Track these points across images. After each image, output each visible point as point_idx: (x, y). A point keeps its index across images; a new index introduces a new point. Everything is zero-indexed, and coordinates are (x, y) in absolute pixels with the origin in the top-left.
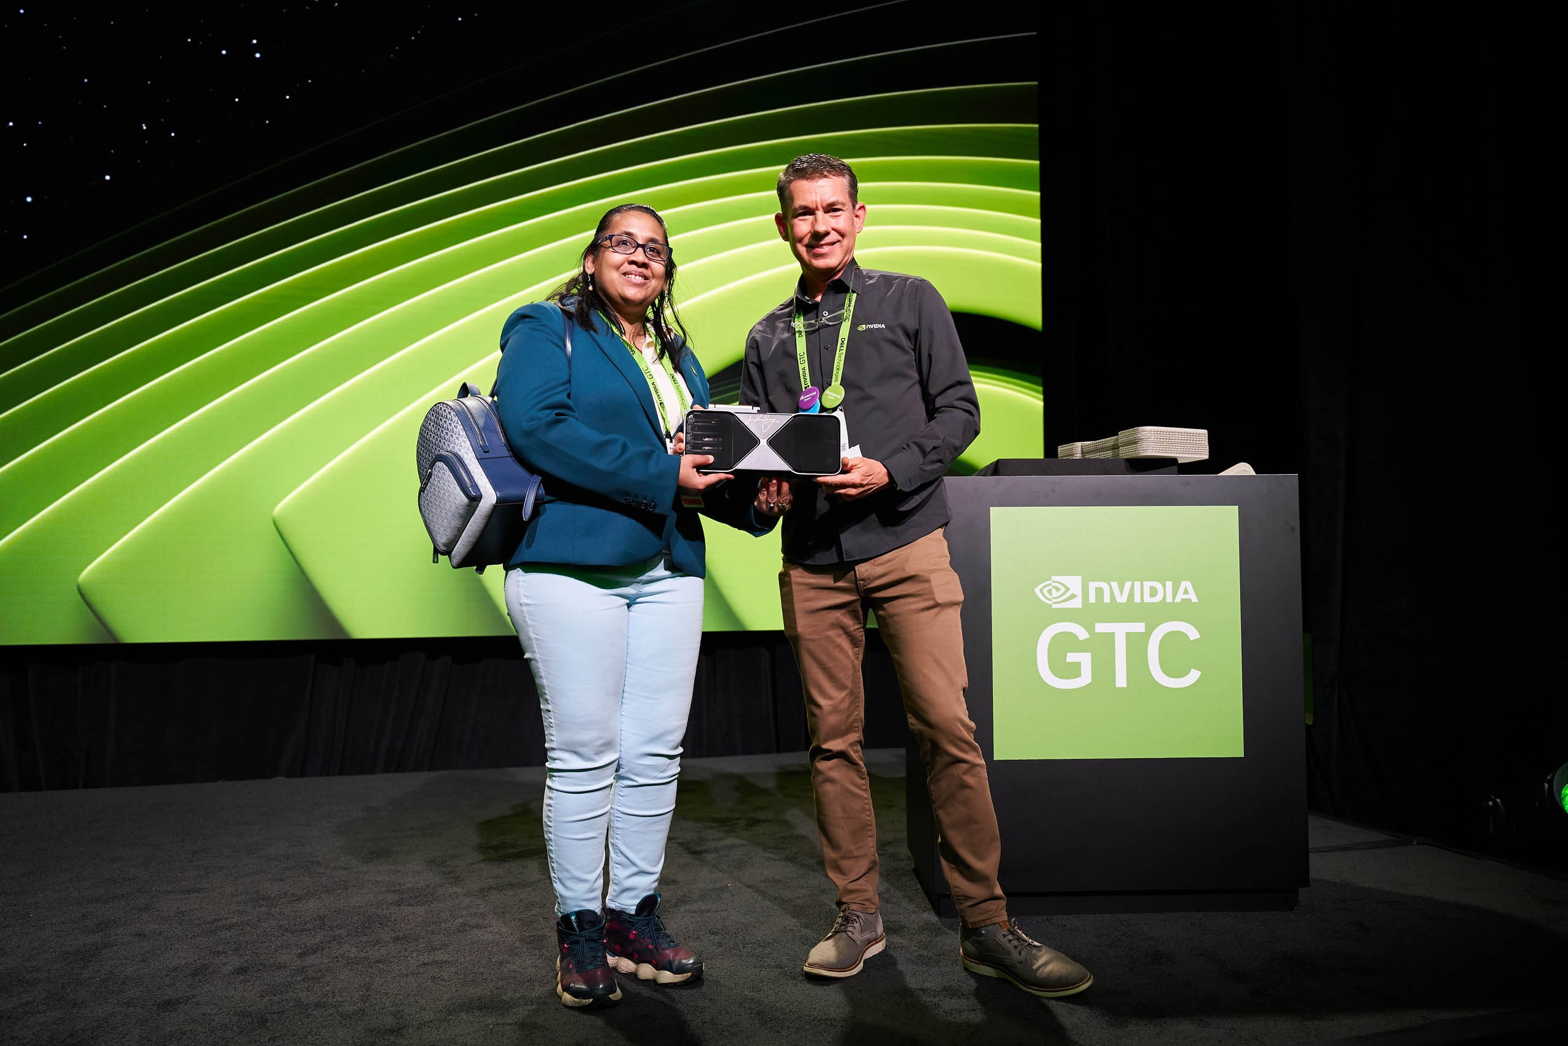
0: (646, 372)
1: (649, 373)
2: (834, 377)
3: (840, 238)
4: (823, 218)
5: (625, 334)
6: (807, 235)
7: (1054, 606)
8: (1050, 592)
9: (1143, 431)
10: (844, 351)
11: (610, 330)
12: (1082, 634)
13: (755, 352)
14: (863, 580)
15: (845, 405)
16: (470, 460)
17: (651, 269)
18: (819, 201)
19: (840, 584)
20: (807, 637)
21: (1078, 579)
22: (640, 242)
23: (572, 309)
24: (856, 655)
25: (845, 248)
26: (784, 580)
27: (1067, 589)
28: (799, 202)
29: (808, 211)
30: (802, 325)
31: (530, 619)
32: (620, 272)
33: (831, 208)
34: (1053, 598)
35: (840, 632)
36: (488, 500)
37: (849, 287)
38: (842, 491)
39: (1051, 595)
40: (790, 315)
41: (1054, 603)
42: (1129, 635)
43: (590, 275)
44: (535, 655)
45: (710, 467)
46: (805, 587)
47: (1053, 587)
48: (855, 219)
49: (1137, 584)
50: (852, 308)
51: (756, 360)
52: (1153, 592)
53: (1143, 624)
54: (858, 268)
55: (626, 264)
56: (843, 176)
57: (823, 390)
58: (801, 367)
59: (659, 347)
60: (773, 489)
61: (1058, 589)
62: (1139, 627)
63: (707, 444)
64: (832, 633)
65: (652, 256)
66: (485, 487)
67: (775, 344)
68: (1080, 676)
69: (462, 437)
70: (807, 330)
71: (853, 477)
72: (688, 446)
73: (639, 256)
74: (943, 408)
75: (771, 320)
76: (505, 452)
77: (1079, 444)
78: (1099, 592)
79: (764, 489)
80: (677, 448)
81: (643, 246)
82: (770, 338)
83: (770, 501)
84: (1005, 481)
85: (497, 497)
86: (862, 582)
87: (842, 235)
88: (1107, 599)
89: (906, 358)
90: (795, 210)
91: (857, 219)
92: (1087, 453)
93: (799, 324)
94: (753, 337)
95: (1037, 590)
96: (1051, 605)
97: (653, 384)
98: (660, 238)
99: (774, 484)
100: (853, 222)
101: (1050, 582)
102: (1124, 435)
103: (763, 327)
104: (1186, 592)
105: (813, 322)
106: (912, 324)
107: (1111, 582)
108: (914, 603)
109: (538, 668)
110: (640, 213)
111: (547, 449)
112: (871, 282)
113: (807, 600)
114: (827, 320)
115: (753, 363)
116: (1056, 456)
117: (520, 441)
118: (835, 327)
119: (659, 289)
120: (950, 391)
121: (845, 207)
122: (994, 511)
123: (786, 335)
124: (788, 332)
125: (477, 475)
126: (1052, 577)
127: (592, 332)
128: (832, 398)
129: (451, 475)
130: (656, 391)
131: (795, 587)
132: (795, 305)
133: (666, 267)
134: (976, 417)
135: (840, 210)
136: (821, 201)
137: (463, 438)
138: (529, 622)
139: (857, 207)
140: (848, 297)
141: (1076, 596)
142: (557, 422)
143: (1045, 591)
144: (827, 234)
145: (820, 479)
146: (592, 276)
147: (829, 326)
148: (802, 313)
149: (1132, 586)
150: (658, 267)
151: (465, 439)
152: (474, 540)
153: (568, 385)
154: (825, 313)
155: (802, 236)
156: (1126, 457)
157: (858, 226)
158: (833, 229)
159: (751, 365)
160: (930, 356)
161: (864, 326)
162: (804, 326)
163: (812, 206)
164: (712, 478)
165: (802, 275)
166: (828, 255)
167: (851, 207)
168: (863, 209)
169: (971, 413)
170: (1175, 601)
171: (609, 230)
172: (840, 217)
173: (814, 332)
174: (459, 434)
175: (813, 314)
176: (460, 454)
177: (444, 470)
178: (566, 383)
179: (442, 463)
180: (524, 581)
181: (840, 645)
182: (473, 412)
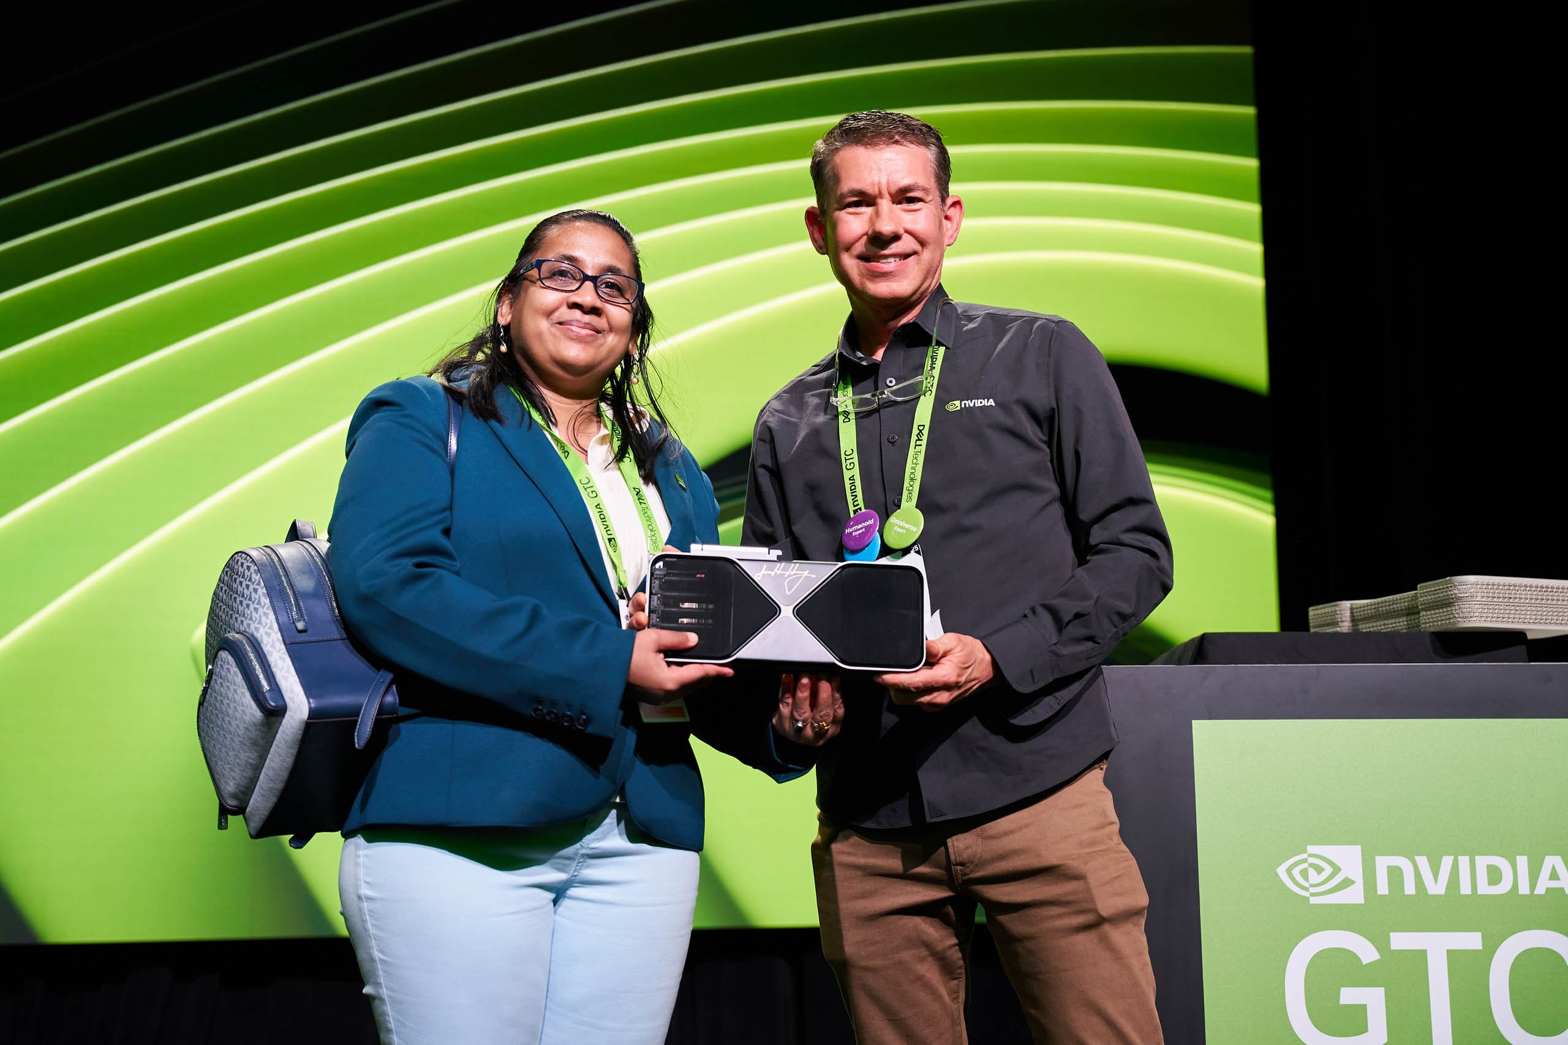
0: (586, 486)
1: (592, 489)
2: (905, 493)
3: (918, 247)
4: (891, 211)
5: (556, 425)
6: (860, 238)
7: (1314, 900)
8: (1304, 874)
9: (1461, 584)
10: (923, 448)
11: (526, 417)
12: (1368, 953)
13: (768, 447)
14: (962, 864)
15: (925, 544)
16: (273, 646)
17: (607, 317)
18: (884, 182)
19: (922, 869)
20: (863, 963)
21: (1356, 850)
22: (590, 273)
23: (464, 386)
24: (953, 993)
25: (924, 265)
26: (821, 855)
27: (1337, 870)
28: (849, 183)
29: (865, 199)
30: (849, 403)
31: (374, 925)
32: (551, 320)
33: (903, 196)
34: (1312, 886)
35: (924, 952)
36: (296, 713)
37: (932, 337)
38: (926, 699)
39: (1307, 879)
40: (828, 383)
41: (1313, 895)
42: (1453, 956)
43: (503, 326)
44: (381, 991)
45: (690, 653)
46: (859, 873)
47: (1311, 865)
48: (944, 221)
49: (1464, 861)
50: (936, 373)
51: (769, 463)
52: (1494, 875)
53: (1479, 935)
54: (948, 303)
55: (564, 309)
56: (926, 145)
57: (887, 515)
58: (847, 475)
59: (617, 444)
60: (804, 694)
61: (1319, 870)
62: (1472, 941)
63: (688, 614)
64: (907, 955)
65: (609, 295)
66: (292, 691)
67: (802, 434)
68: (1367, 1031)
69: (263, 607)
70: (859, 410)
71: (944, 672)
72: (654, 616)
73: (587, 295)
74: (1101, 545)
75: (797, 390)
76: (335, 632)
77: (1347, 604)
78: (1395, 873)
79: (787, 695)
80: (634, 622)
81: (594, 279)
82: (794, 423)
83: (798, 717)
84: (1217, 673)
85: (310, 708)
86: (959, 868)
87: (923, 243)
88: (1410, 889)
89: (1030, 457)
90: (843, 196)
91: (948, 222)
92: (1362, 620)
93: (845, 399)
94: (765, 422)
95: (1281, 871)
96: (1308, 899)
97: (597, 506)
98: (624, 266)
99: (804, 686)
100: (940, 226)
101: (1305, 856)
102: (1426, 591)
103: (783, 404)
104: (1554, 876)
105: (868, 396)
106: (1042, 399)
107: (1416, 857)
108: (1060, 916)
109: (385, 1014)
110: (593, 224)
111: (399, 624)
112: (971, 326)
113: (864, 896)
114: (893, 393)
115: (764, 467)
116: (1304, 625)
117: (358, 615)
118: (908, 405)
119: (620, 349)
120: (1115, 516)
121: (928, 195)
122: (1201, 729)
123: (821, 419)
124: (826, 413)
125: (281, 670)
126: (1309, 847)
127: (494, 423)
128: (901, 531)
129: (238, 672)
130: (603, 520)
131: (839, 873)
132: (837, 366)
133: (634, 313)
134: (1164, 561)
135: (919, 200)
136: (888, 184)
137: (265, 609)
138: (372, 930)
139: (949, 201)
140: (930, 353)
141: (1353, 882)
142: (417, 578)
143: (1296, 872)
144: (896, 237)
145: (887, 678)
146: (507, 328)
147: (896, 403)
148: (849, 380)
149: (1455, 866)
150: (619, 314)
151: (269, 611)
152: (280, 786)
153: (447, 513)
154: (891, 382)
155: (851, 241)
156: (1432, 630)
157: (950, 233)
158: (907, 231)
159: (761, 472)
160: (1077, 454)
161: (957, 403)
162: (853, 403)
163: (872, 190)
164: (693, 670)
165: (852, 312)
166: (895, 276)
167: (939, 199)
168: (958, 207)
169: (1154, 555)
170: (1536, 893)
171: (539, 254)
172: (918, 212)
173: (870, 413)
174: (259, 603)
175: (870, 382)
176: (257, 635)
177: (228, 664)
178: (444, 510)
179: (226, 652)
180: (367, 856)
181: (923, 976)
182: (289, 565)
